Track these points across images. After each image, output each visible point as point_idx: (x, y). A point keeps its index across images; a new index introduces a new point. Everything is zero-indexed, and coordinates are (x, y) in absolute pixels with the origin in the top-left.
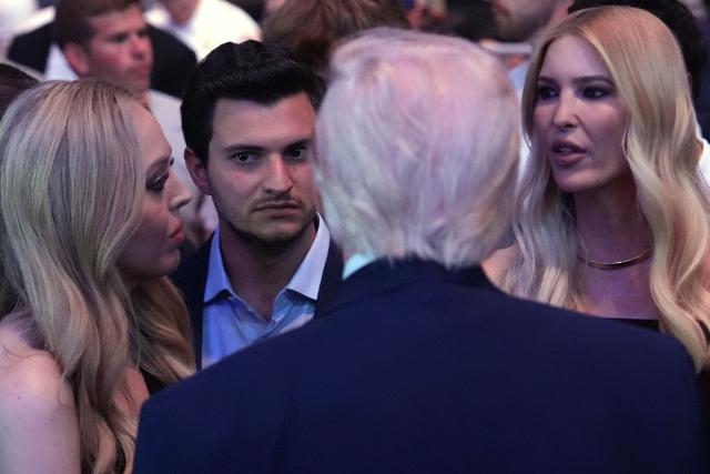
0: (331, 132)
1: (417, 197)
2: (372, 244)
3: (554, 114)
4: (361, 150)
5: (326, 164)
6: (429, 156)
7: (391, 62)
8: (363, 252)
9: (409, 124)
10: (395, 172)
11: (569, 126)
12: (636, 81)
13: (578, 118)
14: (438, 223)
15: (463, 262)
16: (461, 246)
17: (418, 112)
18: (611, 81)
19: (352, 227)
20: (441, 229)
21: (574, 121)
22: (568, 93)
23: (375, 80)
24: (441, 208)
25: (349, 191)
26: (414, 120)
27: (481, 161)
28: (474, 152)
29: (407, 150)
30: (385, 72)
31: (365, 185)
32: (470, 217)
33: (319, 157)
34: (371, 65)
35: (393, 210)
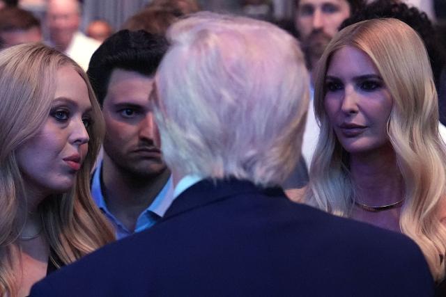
0: (170, 84)
1: (234, 134)
2: (199, 167)
3: (341, 104)
4: (194, 96)
5: (165, 107)
6: (245, 104)
7: (218, 34)
8: (191, 174)
9: (231, 77)
10: (218, 115)
11: (353, 112)
12: (398, 77)
13: (358, 106)
14: (251, 153)
15: (269, 183)
16: (267, 171)
17: (238, 70)
18: (380, 77)
19: (183, 154)
20: (253, 157)
21: (356, 108)
22: (350, 88)
23: (206, 46)
24: (253, 141)
25: (183, 127)
26: (234, 76)
27: (283, 109)
28: (278, 102)
29: (228, 97)
30: (213, 41)
31: (195, 123)
32: (274, 150)
33: (160, 103)
34: (203, 34)
35: (216, 142)
